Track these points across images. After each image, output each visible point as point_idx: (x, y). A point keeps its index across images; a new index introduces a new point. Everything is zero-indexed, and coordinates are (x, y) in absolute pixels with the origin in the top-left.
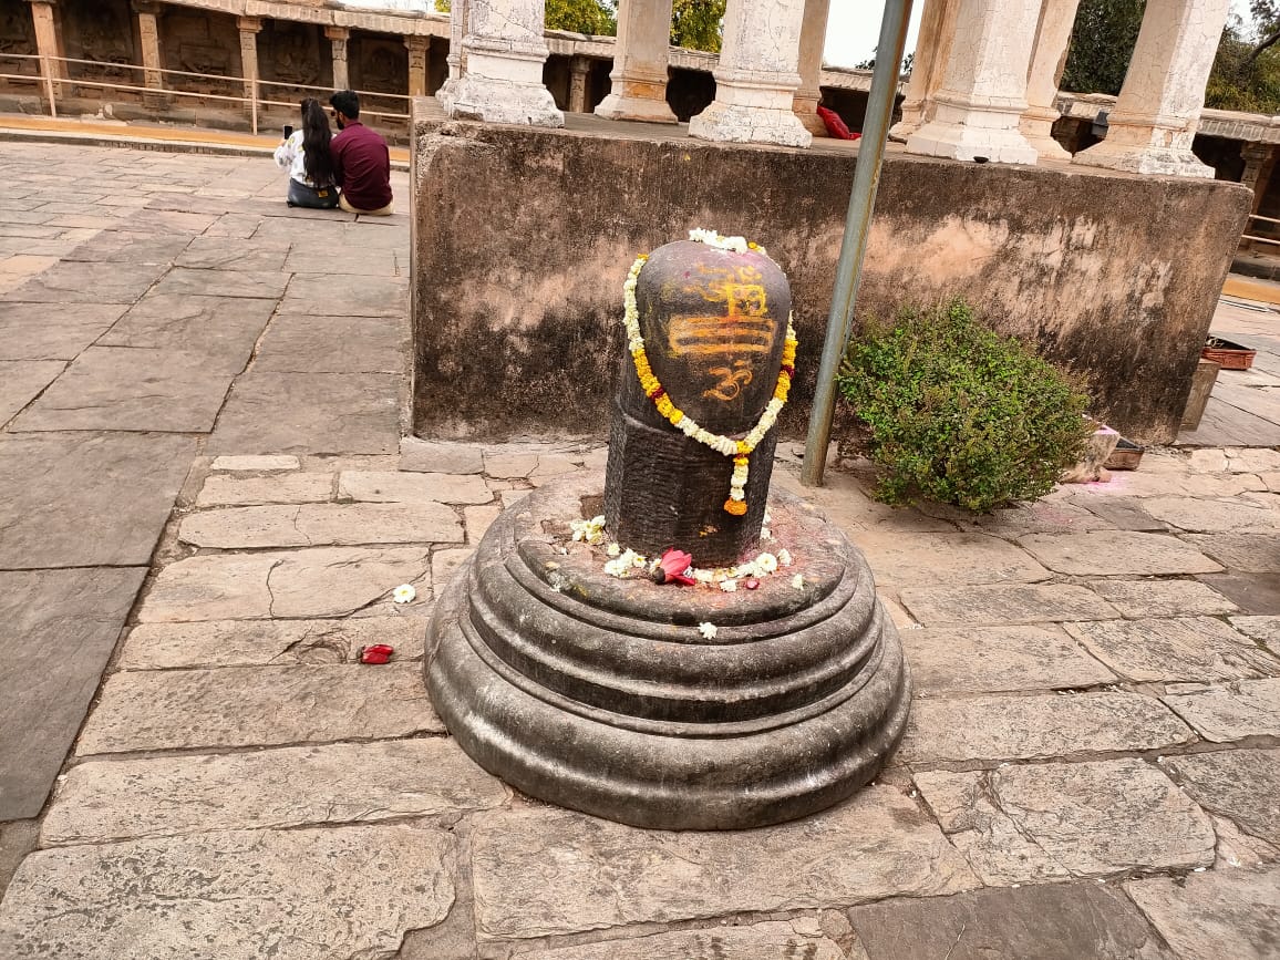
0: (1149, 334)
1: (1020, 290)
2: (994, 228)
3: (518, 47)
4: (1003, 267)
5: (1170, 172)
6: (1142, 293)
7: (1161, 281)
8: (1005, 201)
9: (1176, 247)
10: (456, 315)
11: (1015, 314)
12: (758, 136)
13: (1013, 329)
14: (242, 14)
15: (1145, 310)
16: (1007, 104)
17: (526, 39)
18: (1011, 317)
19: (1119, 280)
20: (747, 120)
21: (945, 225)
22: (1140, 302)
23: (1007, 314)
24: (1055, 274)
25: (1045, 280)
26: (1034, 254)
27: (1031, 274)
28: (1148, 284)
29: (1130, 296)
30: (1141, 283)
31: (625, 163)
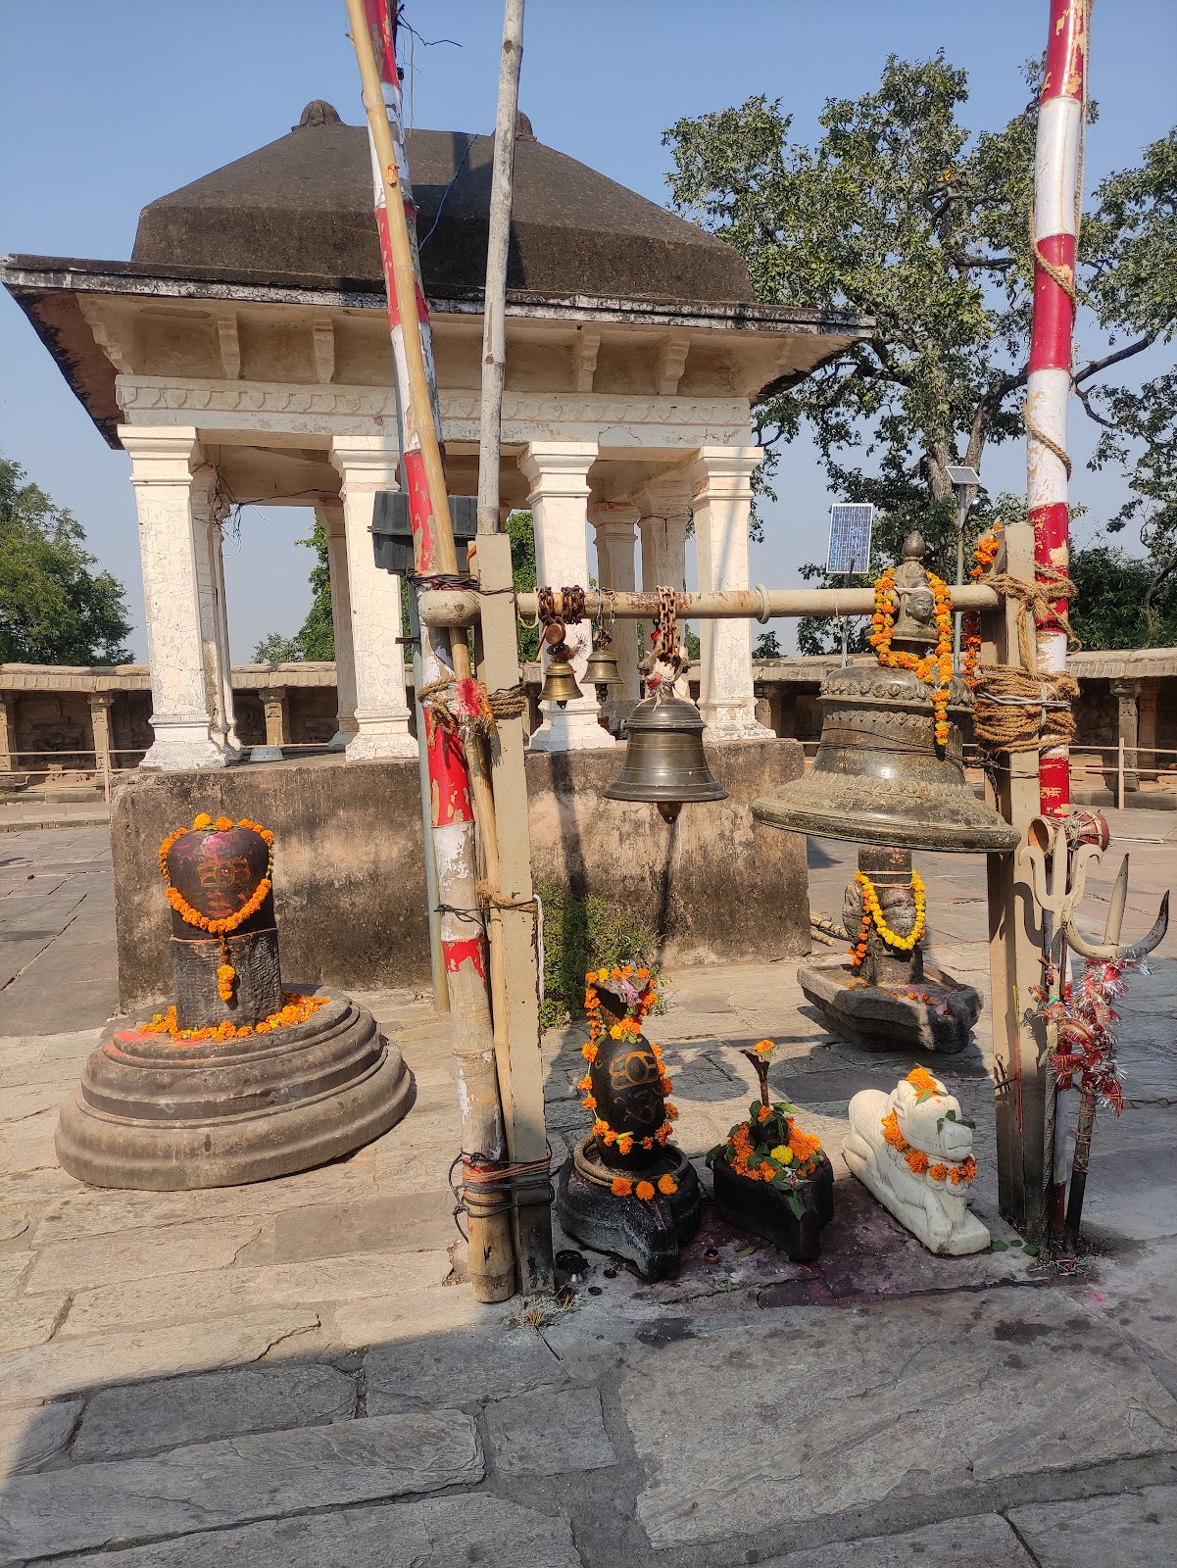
0: (751, 864)
1: (621, 840)
2: (583, 797)
3: (186, 718)
4: (601, 825)
5: (735, 737)
6: (732, 832)
7: (745, 821)
8: (586, 776)
9: (748, 793)
10: (148, 914)
11: (623, 859)
12: (380, 754)
13: (626, 872)
14: (93, 691)
15: (740, 844)
16: (582, 707)
17: (193, 713)
18: (621, 862)
19: (706, 824)
20: (371, 744)
21: (541, 799)
22: (732, 839)
23: (617, 860)
24: (647, 825)
25: (641, 830)
26: (624, 813)
27: (627, 828)
28: (734, 823)
29: (722, 835)
30: (727, 824)
31: (270, 786)
